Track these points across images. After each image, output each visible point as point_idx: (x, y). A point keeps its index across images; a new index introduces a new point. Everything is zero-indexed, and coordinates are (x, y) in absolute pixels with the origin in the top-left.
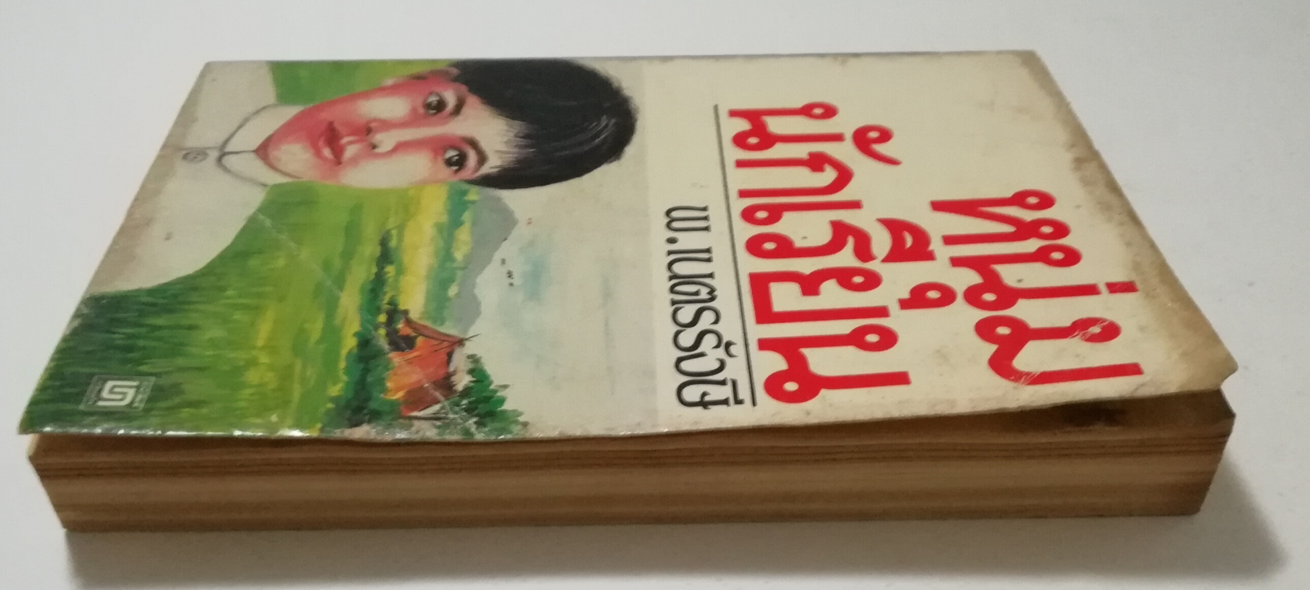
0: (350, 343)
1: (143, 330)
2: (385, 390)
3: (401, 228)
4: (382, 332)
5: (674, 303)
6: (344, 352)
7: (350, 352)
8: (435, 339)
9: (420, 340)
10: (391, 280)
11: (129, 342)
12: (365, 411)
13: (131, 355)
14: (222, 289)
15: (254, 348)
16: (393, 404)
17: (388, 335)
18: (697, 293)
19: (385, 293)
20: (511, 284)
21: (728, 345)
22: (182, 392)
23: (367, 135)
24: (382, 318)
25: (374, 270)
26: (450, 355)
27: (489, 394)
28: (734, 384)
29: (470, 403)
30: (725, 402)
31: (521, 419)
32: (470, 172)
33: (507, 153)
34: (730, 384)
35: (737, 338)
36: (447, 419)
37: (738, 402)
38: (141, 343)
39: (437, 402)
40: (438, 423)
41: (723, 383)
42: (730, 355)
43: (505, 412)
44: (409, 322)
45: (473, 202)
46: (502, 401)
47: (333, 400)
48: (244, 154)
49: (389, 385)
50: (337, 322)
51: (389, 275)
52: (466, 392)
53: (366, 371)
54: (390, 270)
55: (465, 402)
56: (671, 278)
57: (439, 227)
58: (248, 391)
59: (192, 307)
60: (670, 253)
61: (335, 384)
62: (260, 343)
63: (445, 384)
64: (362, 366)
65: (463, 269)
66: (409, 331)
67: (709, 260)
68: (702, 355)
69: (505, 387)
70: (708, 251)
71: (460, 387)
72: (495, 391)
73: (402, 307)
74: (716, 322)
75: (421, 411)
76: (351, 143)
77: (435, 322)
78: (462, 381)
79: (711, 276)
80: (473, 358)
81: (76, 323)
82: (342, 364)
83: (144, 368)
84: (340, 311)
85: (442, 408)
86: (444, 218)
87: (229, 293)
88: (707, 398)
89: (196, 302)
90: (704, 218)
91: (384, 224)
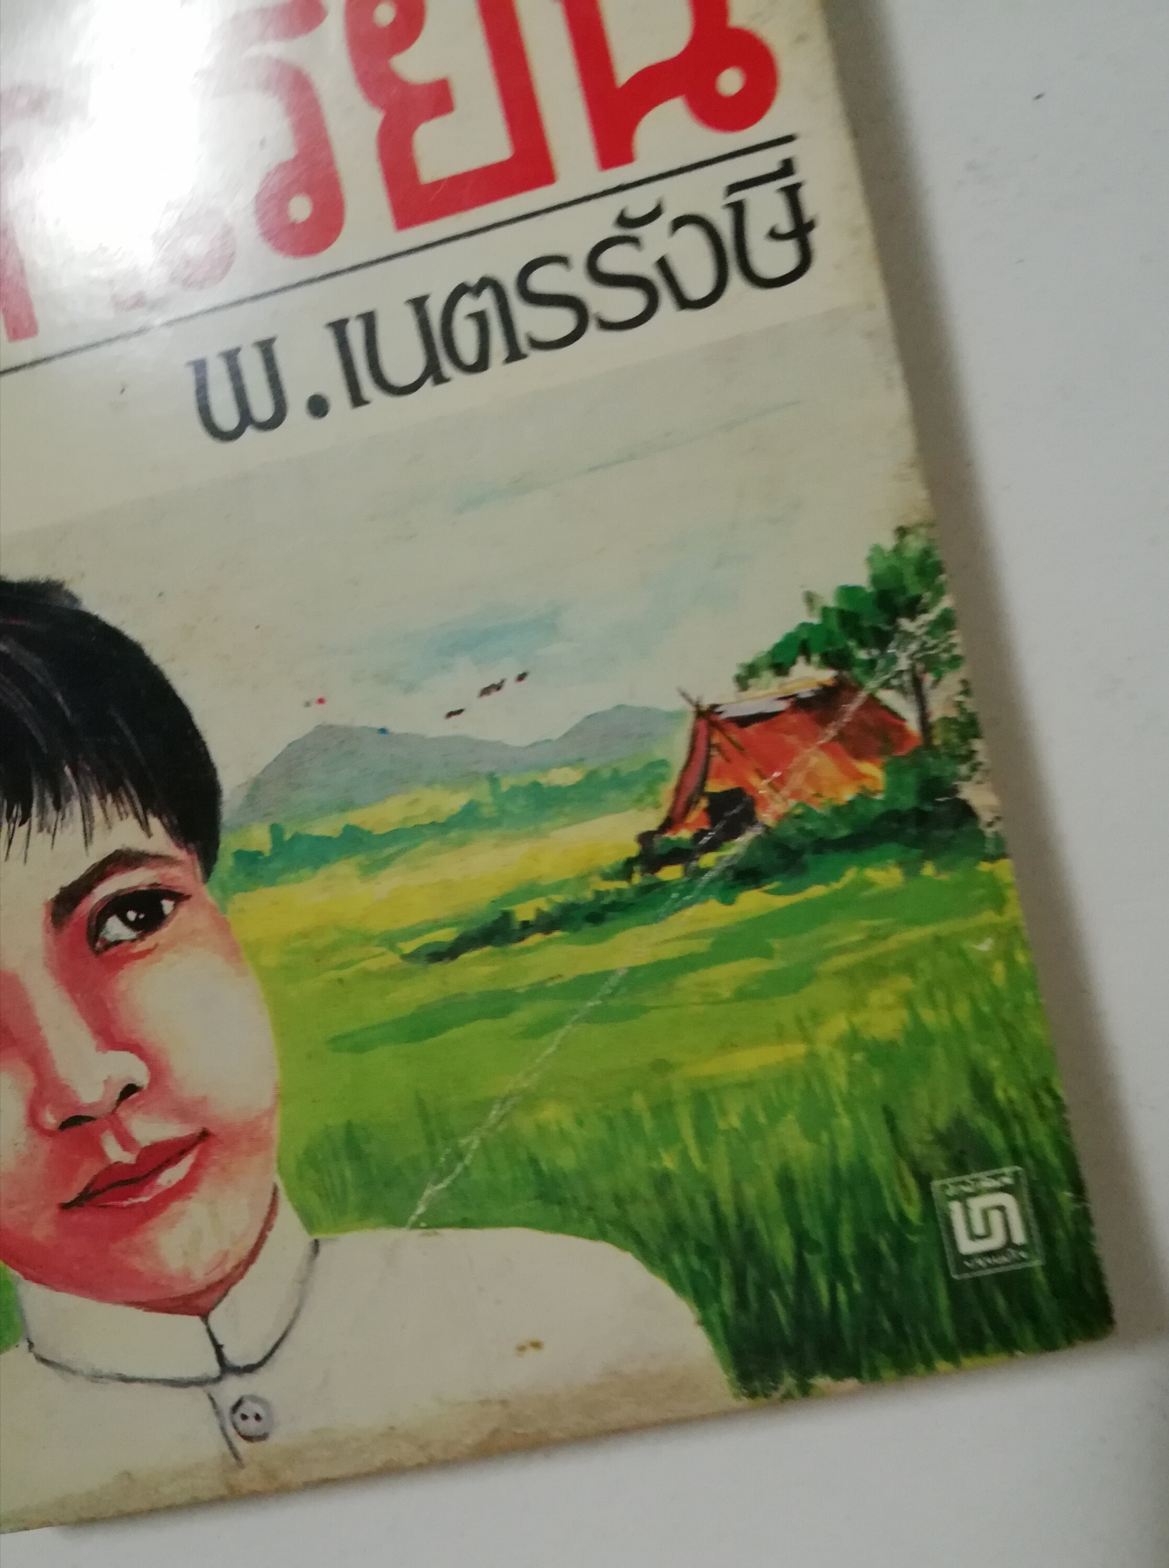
1: (814, 1262)
2: (865, 796)
3: (390, 940)
4: (708, 860)
5: (515, 355)
6: (781, 901)
7: (780, 892)
8: (708, 757)
9: (714, 787)
10: (560, 898)
11: (852, 1270)
12: (928, 808)
13: (884, 1247)
14: (663, 1182)
15: (812, 1056)
16: (894, 771)
17: (712, 846)
18: (480, 318)
19: (599, 895)
20: (521, 677)
21: (623, 221)
22: (959, 1122)
23: (90, 1119)
24: (671, 873)
25: (535, 939)
26: (743, 722)
27: (834, 623)
28: (734, 188)
29: (862, 644)
30: (792, 193)
31: (888, 542)
32: (174, 872)
33: (87, 815)
34: (736, 197)
35: (613, 205)
36: (912, 669)
37: (787, 168)
38: (847, 1248)
39: (873, 702)
40: (929, 678)
41: (738, 209)
42: (656, 213)
43: (875, 580)
44: (669, 824)
45: (276, 831)
46: (848, 592)
47: (911, 869)
48: (214, 1330)
49: (848, 794)
50: (701, 946)
51: (546, 908)
52: (828, 661)
53: (822, 845)
54: (525, 912)
55: (862, 655)
56: (440, 379)
57: (370, 870)
58: (928, 1016)
59: (728, 1209)
60: (358, 400)
61: (870, 884)
62: (798, 1049)
63: (824, 702)
64: (808, 857)
65: (493, 779)
66: (697, 816)
67: (369, 320)
68: (663, 264)
69: (810, 599)
70: (339, 328)
71: (827, 676)
72: (825, 611)
73: (634, 849)
74: (562, 260)
75: (904, 720)
76: (126, 1141)
77: (663, 778)
78: (808, 676)
79: (419, 304)
80: (742, 682)
81: (821, 1382)
82: (816, 891)
83: (913, 1212)
84: (670, 952)
85: (886, 685)
86: (344, 869)
87: (669, 1162)
88: (785, 226)
89: (715, 1207)
90: (231, 358)
91: (389, 974)
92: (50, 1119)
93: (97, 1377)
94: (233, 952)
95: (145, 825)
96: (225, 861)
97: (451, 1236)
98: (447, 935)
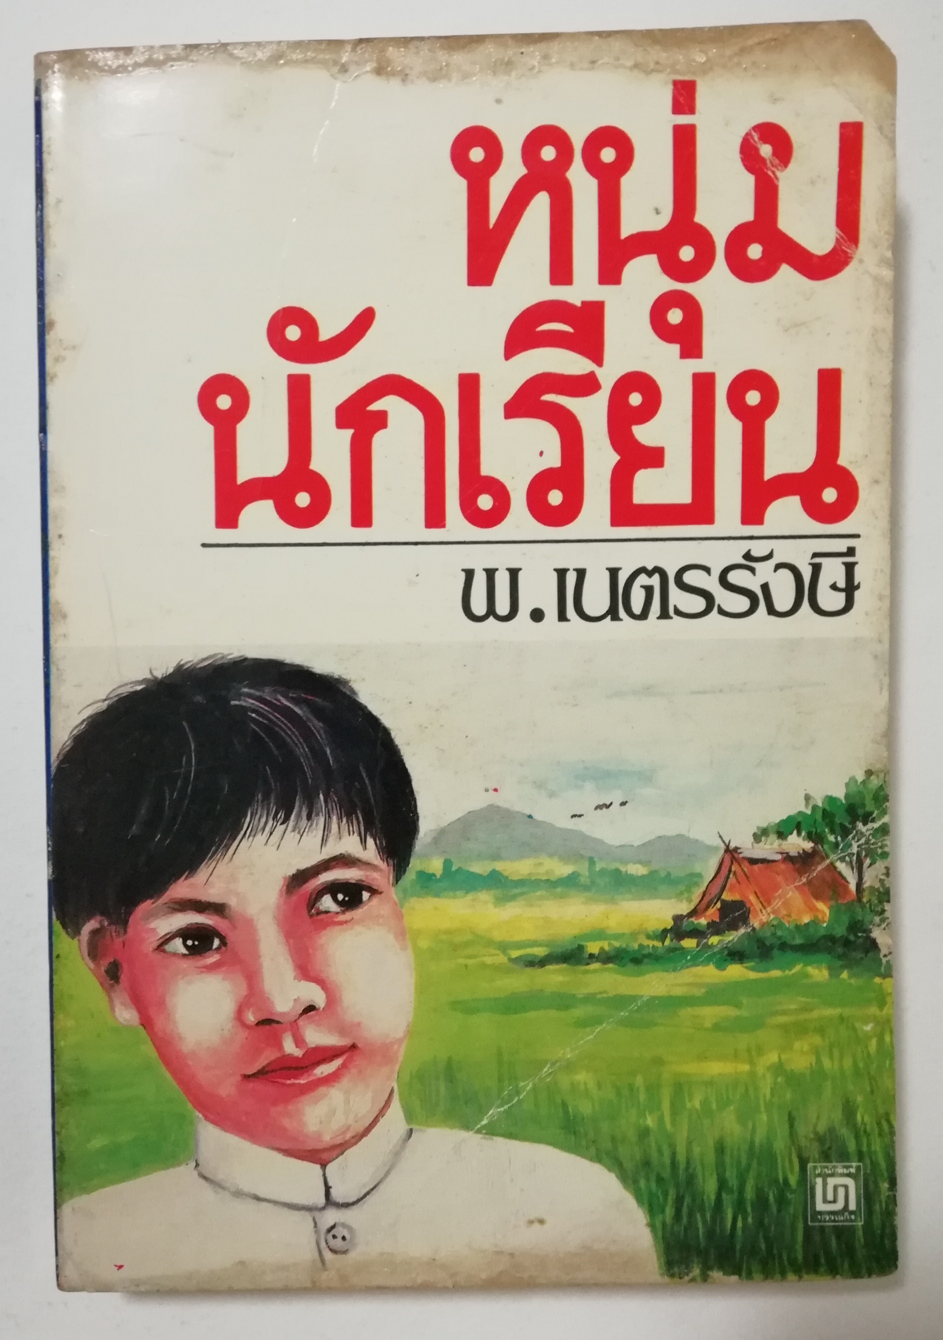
0: (736, 971)
1: (728, 1200)
2: (815, 923)
3: (504, 947)
4: (714, 940)
5: (664, 614)
6: (753, 975)
7: (752, 969)
8: (728, 877)
9: (726, 896)
10: (617, 944)
11: (749, 1209)
12: (852, 938)
13: (771, 1198)
14: (644, 1133)
15: (752, 1074)
16: (836, 912)
17: (717, 933)
18: (649, 590)
19: (641, 946)
20: (623, 804)
21: (748, 556)
22: (831, 1130)
23: (278, 1022)
24: (689, 943)
25: (595, 966)
26: (753, 861)
27: (819, 816)
28: (815, 555)
29: (832, 831)
30: (850, 568)
31: (860, 778)
32: (375, 875)
33: (327, 828)
34: (817, 560)
35: (744, 546)
36: (859, 854)
37: (851, 552)
38: (750, 1194)
39: (832, 867)
40: (868, 861)
41: (816, 569)
42: (770, 556)
43: (847, 796)
44: (694, 913)
45: (447, 864)
46: (830, 799)
47: (834, 972)
48: (327, 1175)
49: (806, 920)
50: (699, 992)
51: (607, 948)
52: (810, 837)
53: (784, 946)
54: (593, 948)
55: (832, 838)
56: (615, 617)
57: (501, 901)
58: (827, 1063)
59: (681, 1158)
60: (562, 616)
61: (807, 976)
62: (746, 1067)
63: (803, 861)
64: (776, 952)
65: (592, 861)
66: (713, 913)
67: (581, 574)
68: (765, 587)
69: (807, 798)
70: (562, 573)
71: (808, 845)
72: (815, 808)
73: (670, 924)
74: (707, 570)
75: (847, 882)
76: (299, 1041)
77: (696, 884)
78: (797, 843)
79: (614, 573)
80: (757, 838)
81: (716, 1274)
82: (776, 973)
83: (793, 1180)
84: (678, 992)
85: (842, 859)
86: (485, 896)
87: (650, 1121)
88: (842, 584)
89: (674, 1155)
90: (490, 574)
91: (497, 968)
92: (251, 1018)
93: (238, 1194)
94: (401, 934)
95: (364, 842)
96: (410, 875)
97: (500, 1142)
98: (540, 952)
